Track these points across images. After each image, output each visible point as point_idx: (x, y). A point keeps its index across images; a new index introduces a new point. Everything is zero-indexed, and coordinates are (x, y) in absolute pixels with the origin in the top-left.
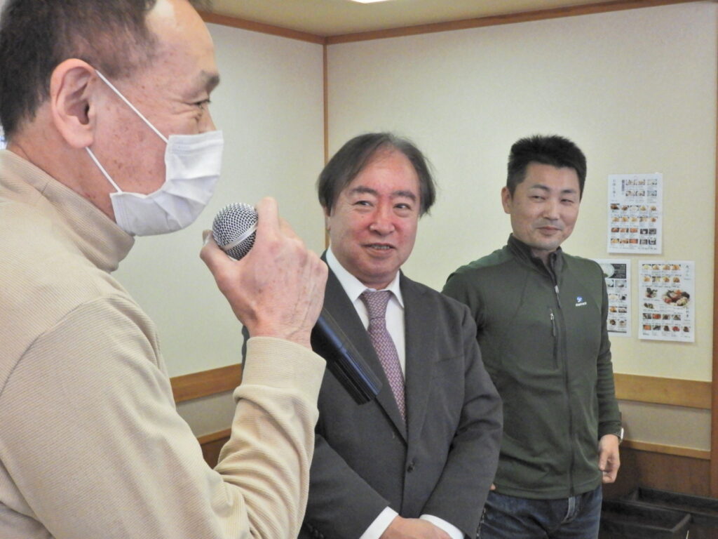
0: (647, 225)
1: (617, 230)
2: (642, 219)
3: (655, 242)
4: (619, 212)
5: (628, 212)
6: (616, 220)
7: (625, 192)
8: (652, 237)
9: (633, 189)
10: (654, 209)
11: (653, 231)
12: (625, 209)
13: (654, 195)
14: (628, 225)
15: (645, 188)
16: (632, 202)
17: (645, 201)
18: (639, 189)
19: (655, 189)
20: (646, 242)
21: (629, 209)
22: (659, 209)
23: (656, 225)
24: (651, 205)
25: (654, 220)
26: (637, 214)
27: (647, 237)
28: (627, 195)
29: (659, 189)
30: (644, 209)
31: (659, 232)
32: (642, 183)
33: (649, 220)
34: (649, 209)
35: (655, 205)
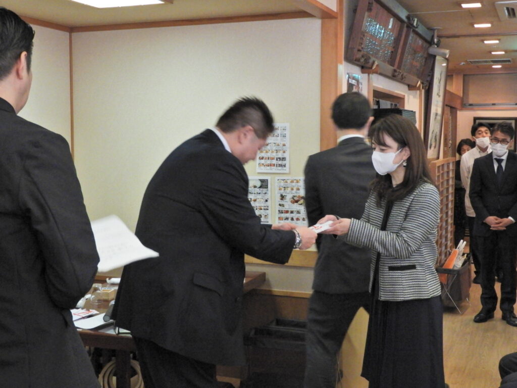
0: (280, 155)
1: (262, 158)
3: (285, 166)
5: (270, 147)
6: (262, 152)
8: (283, 163)
10: (284, 145)
11: (284, 159)
14: (269, 155)
16: (271, 140)
17: (279, 140)
19: (285, 133)
20: (280, 165)
22: (287, 145)
23: (286, 155)
24: (282, 143)
25: (284, 152)
26: (274, 148)
27: (280, 162)
31: (288, 159)
32: (277, 129)
33: (281, 152)
34: (281, 145)
35: (285, 143)
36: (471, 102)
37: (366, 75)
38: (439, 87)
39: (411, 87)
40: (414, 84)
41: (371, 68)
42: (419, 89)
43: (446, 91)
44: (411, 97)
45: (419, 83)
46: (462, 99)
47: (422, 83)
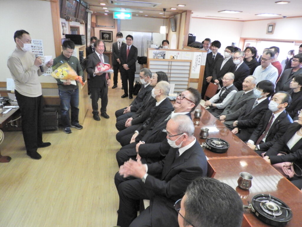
0: (40, 51)
1: (33, 52)
2: (39, 49)
3: (42, 55)
4: (33, 48)
5: (35, 48)
6: (33, 49)
7: (34, 43)
9: (36, 42)
11: (42, 52)
13: (41, 44)
14: (36, 50)
15: (39, 42)
16: (36, 45)
17: (39, 45)
18: (37, 43)
22: (43, 47)
23: (42, 51)
25: (42, 50)
26: (38, 48)
27: (40, 53)
29: (42, 43)
30: (39, 47)
31: (43, 52)
32: (38, 41)
33: (41, 50)
34: (40, 47)
35: (42, 46)
36: (98, 25)
37: (67, 22)
38: (89, 22)
39: (81, 23)
40: (82, 22)
41: (69, 20)
42: (84, 24)
43: (91, 22)
44: (81, 26)
45: (84, 22)
46: (96, 24)
47: (85, 22)
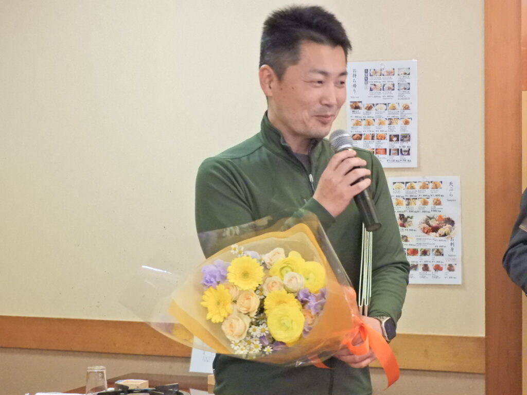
0: (398, 129)
2: (391, 121)
3: (408, 152)
4: (362, 113)
5: (373, 112)
6: (358, 124)
7: (369, 86)
8: (404, 145)
9: (380, 83)
10: (406, 108)
11: (406, 137)
12: (369, 108)
13: (407, 88)
14: (374, 129)
15: (395, 79)
16: (378, 98)
17: (395, 97)
18: (388, 81)
19: (408, 81)
20: (399, 152)
21: (374, 109)
22: (414, 107)
23: (409, 130)
24: (403, 102)
25: (407, 123)
26: (386, 115)
27: (398, 145)
28: (371, 90)
29: (413, 80)
30: (394, 108)
31: (414, 138)
32: (391, 73)
33: (401, 122)
34: (400, 108)
